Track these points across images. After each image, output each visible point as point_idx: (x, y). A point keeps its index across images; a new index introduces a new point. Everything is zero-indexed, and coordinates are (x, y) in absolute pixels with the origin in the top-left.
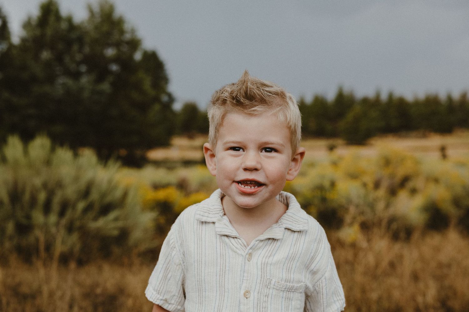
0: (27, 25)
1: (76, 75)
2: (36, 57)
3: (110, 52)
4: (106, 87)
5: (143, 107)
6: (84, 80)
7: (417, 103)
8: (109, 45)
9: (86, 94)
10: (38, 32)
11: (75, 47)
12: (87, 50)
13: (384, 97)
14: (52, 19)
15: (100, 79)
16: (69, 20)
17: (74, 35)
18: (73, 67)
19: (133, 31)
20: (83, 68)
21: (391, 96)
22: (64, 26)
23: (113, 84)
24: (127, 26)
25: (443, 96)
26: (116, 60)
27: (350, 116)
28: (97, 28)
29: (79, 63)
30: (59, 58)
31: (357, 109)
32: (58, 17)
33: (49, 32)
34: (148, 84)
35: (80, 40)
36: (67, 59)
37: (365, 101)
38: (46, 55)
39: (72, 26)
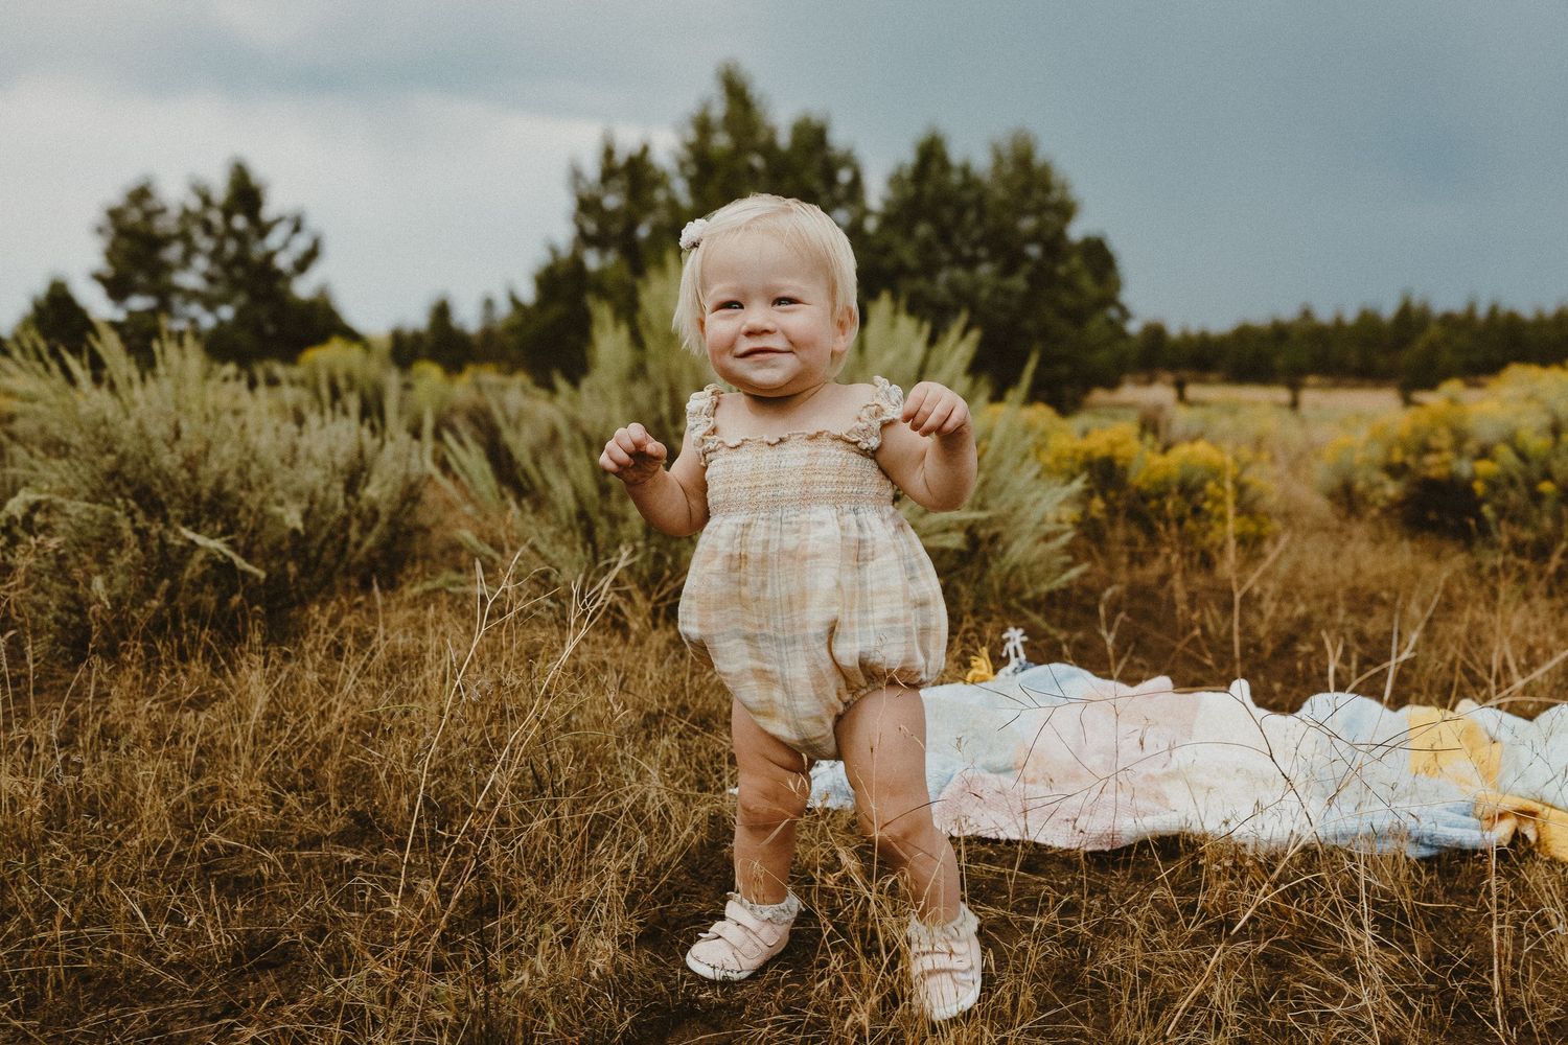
0: (896, 181)
1: (971, 263)
2: (909, 233)
3: (1028, 224)
4: (1019, 283)
5: (1078, 317)
6: (985, 270)
8: (1024, 213)
9: (984, 294)
10: (911, 190)
11: (971, 216)
12: (990, 222)
13: (1482, 311)
14: (935, 167)
15: (1009, 270)
16: (965, 170)
17: (970, 196)
18: (967, 251)
19: (1065, 190)
20: (982, 252)
21: (1493, 311)
22: (956, 178)
23: (1031, 279)
26: (1036, 237)
27: (1420, 344)
28: (1007, 182)
29: (975, 245)
30: (944, 235)
31: (1434, 331)
32: (945, 166)
33: (929, 189)
34: (1086, 282)
35: (980, 203)
36: (957, 239)
37: (1448, 320)
38: (923, 230)
39: (969, 180)
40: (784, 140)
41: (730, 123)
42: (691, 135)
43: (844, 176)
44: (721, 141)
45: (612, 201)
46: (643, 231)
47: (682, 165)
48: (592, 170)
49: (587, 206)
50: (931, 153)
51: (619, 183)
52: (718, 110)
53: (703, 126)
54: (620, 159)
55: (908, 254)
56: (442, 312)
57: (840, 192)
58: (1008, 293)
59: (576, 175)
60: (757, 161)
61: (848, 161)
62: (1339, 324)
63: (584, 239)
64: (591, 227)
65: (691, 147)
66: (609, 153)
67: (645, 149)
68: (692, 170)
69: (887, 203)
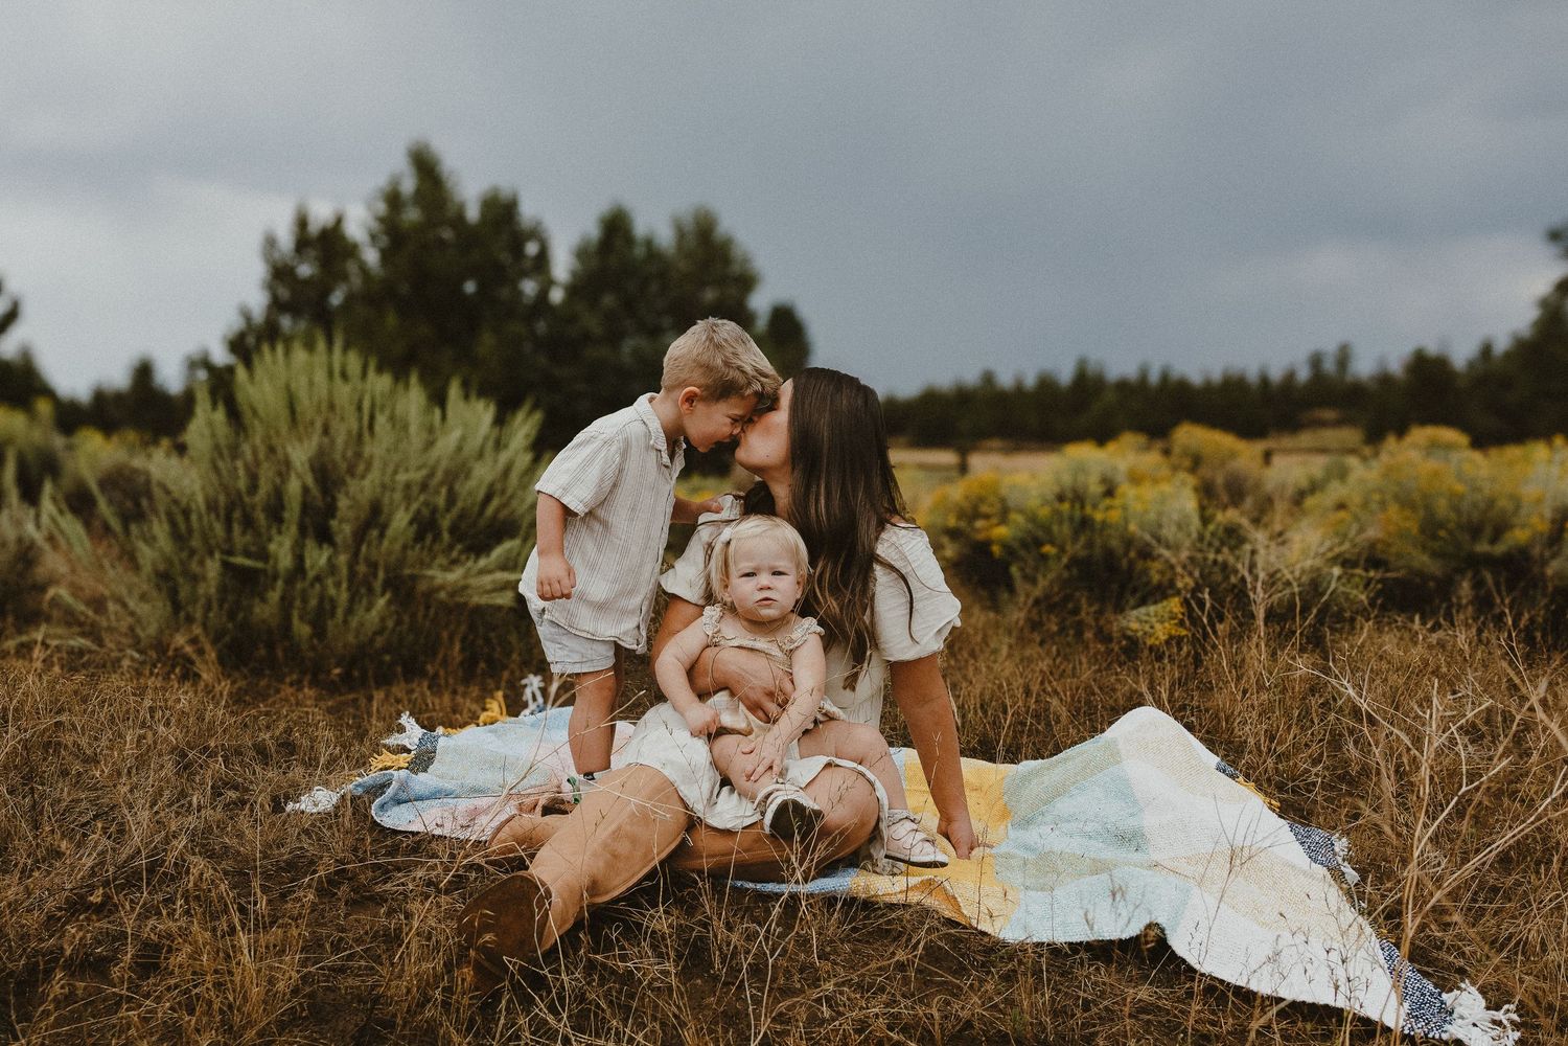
0: (582, 253)
2: (595, 304)
3: (709, 295)
7: (1208, 388)
8: (708, 284)
10: (596, 263)
11: (654, 287)
13: (1154, 377)
14: (619, 240)
16: (649, 243)
17: (653, 268)
19: (746, 261)
20: (667, 321)
22: (640, 252)
24: (737, 252)
25: (1252, 375)
26: (718, 307)
28: (690, 256)
30: (629, 306)
31: (1110, 397)
32: (630, 239)
33: (614, 262)
35: (663, 276)
36: (641, 308)
37: (1123, 386)
38: (608, 300)
39: (652, 251)
40: (473, 213)
41: (420, 196)
42: (381, 208)
43: (532, 249)
44: (412, 215)
45: (305, 270)
46: (337, 298)
47: (373, 237)
48: (286, 239)
49: (280, 274)
50: (616, 227)
51: (312, 253)
52: (408, 185)
53: (394, 199)
54: (314, 228)
55: (592, 323)
56: (144, 372)
57: (528, 264)
59: (270, 242)
60: (447, 234)
61: (536, 234)
62: (1019, 391)
63: (277, 305)
64: (284, 293)
65: (381, 220)
66: (302, 223)
67: (339, 221)
68: (384, 240)
69: (574, 274)
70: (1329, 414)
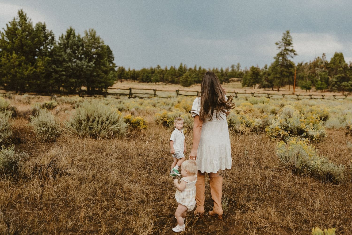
2: (65, 51)
4: (92, 64)
8: (93, 48)
9: (85, 66)
10: (66, 41)
11: (81, 48)
12: (85, 50)
13: (198, 69)
16: (79, 37)
23: (95, 63)
25: (220, 69)
27: (184, 76)
28: (89, 41)
29: (81, 55)
30: (74, 52)
31: (187, 73)
32: (74, 36)
33: (70, 42)
35: (82, 45)
36: (77, 53)
37: (190, 70)
39: (80, 40)
41: (20, 23)
43: (50, 37)
50: (70, 33)
52: (18, 20)
55: (65, 57)
57: (49, 42)
58: (90, 67)
61: (51, 34)
62: (166, 70)
65: (9, 28)
70: (236, 79)
